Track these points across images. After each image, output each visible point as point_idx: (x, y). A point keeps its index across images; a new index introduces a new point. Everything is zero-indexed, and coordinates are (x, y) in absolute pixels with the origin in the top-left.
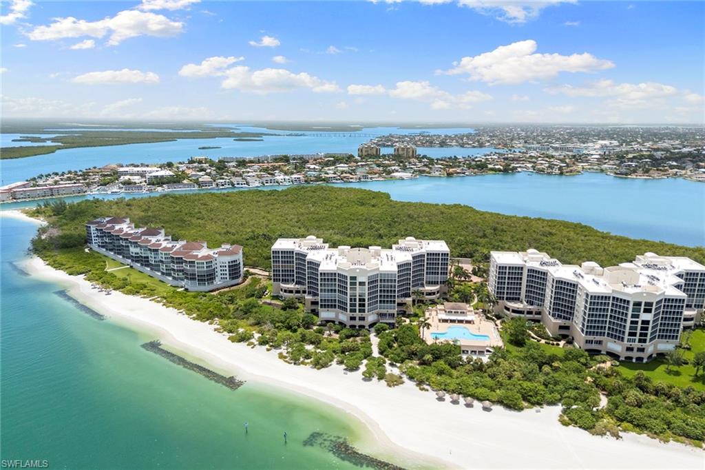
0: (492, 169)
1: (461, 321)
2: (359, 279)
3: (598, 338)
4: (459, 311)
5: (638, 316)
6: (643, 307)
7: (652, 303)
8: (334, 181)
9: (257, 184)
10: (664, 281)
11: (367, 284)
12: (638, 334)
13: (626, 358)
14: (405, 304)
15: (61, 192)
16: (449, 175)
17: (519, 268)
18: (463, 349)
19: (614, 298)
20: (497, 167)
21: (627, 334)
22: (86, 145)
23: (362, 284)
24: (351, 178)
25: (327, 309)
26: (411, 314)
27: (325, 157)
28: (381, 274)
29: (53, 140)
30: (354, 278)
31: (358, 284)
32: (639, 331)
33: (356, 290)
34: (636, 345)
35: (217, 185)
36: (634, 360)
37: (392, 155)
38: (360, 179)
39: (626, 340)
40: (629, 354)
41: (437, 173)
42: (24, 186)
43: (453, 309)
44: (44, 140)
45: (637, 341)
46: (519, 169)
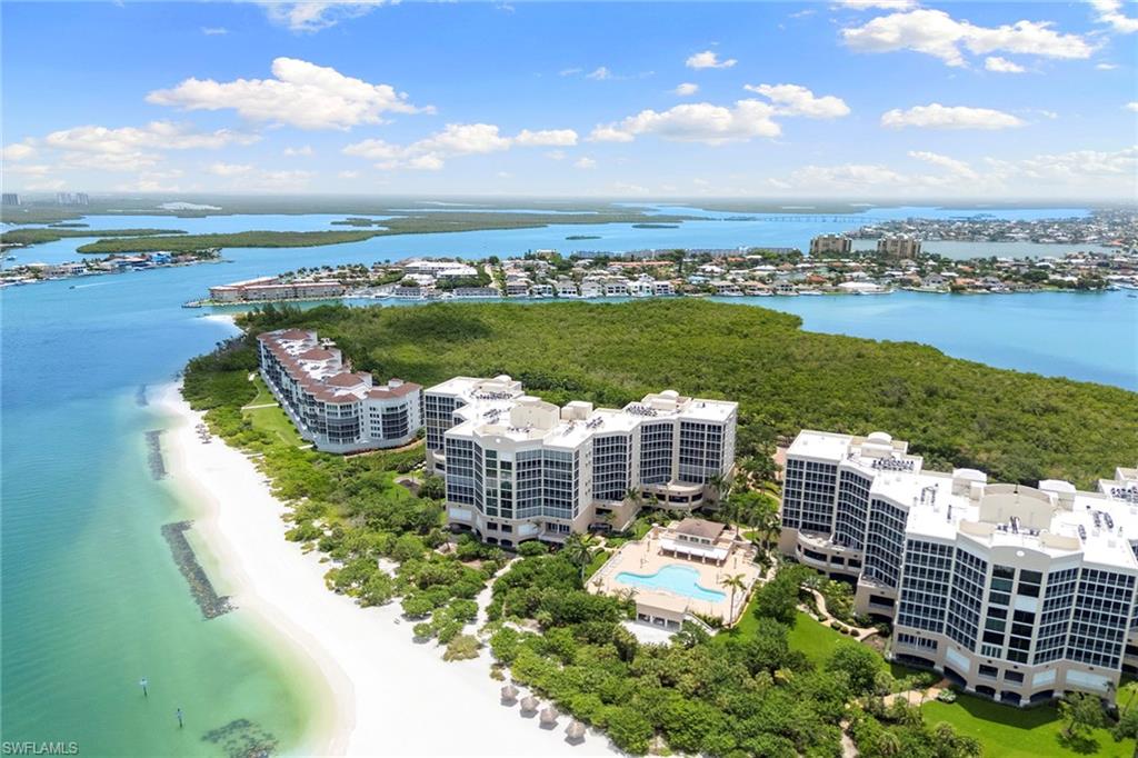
0: (1053, 283)
1: (697, 558)
2: (502, 457)
3: (927, 634)
4: (700, 538)
5: (1006, 600)
6: (1016, 581)
7: (1039, 575)
8: (726, 293)
9: (594, 293)
10: (1121, 529)
11: (514, 466)
12: (1007, 641)
13: (979, 688)
14: (609, 511)
15: (308, 293)
16: (957, 290)
17: (828, 466)
18: (639, 611)
19: (959, 551)
20: (1067, 279)
21: (980, 635)
22: (423, 230)
23: (506, 465)
24: (759, 289)
25: (458, 503)
26: (619, 533)
27: (749, 254)
28: (545, 451)
29: (382, 224)
30: (491, 454)
31: (499, 465)
32: (1008, 634)
33: (496, 476)
34: (1003, 663)
35: (531, 292)
36: (997, 697)
37: (873, 253)
38: (775, 290)
39: (978, 647)
40: (986, 680)
41: (933, 287)
42: (270, 282)
43: (688, 533)
44: (369, 223)
45: (1004, 654)
46: (1116, 286)
